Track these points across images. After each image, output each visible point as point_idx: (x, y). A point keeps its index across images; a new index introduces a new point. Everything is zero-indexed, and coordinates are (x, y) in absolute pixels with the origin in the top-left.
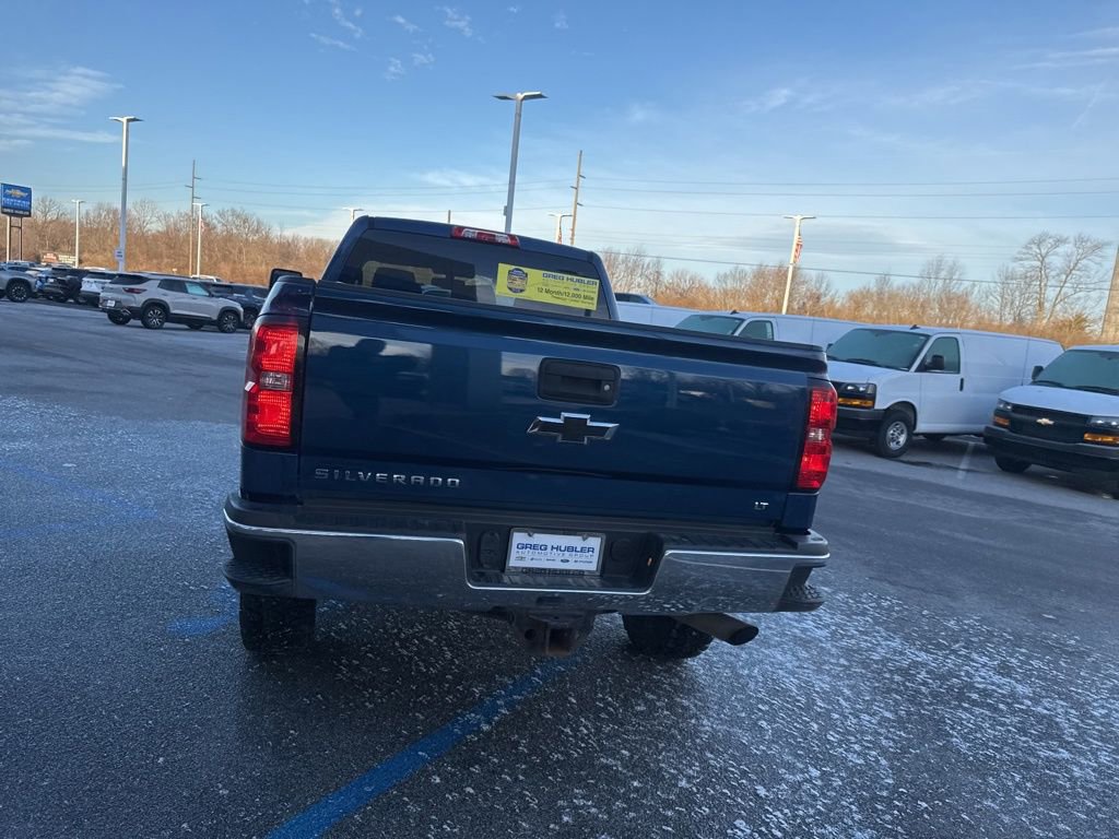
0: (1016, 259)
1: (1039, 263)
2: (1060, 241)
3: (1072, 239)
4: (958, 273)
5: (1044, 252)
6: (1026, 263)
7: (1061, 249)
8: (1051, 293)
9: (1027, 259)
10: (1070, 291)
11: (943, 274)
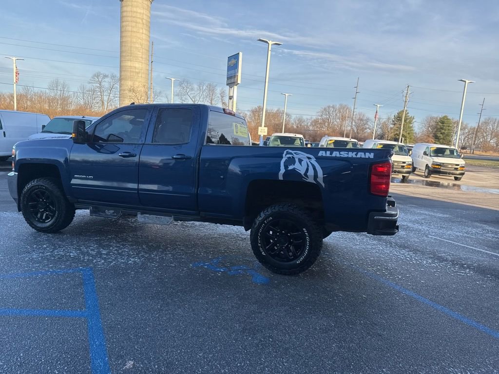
0: (90, 83)
1: (99, 85)
2: (105, 76)
3: (110, 76)
4: (66, 87)
5: (100, 80)
6: (94, 85)
7: (106, 79)
8: (106, 98)
9: (94, 83)
10: (113, 98)
11: (59, 88)
